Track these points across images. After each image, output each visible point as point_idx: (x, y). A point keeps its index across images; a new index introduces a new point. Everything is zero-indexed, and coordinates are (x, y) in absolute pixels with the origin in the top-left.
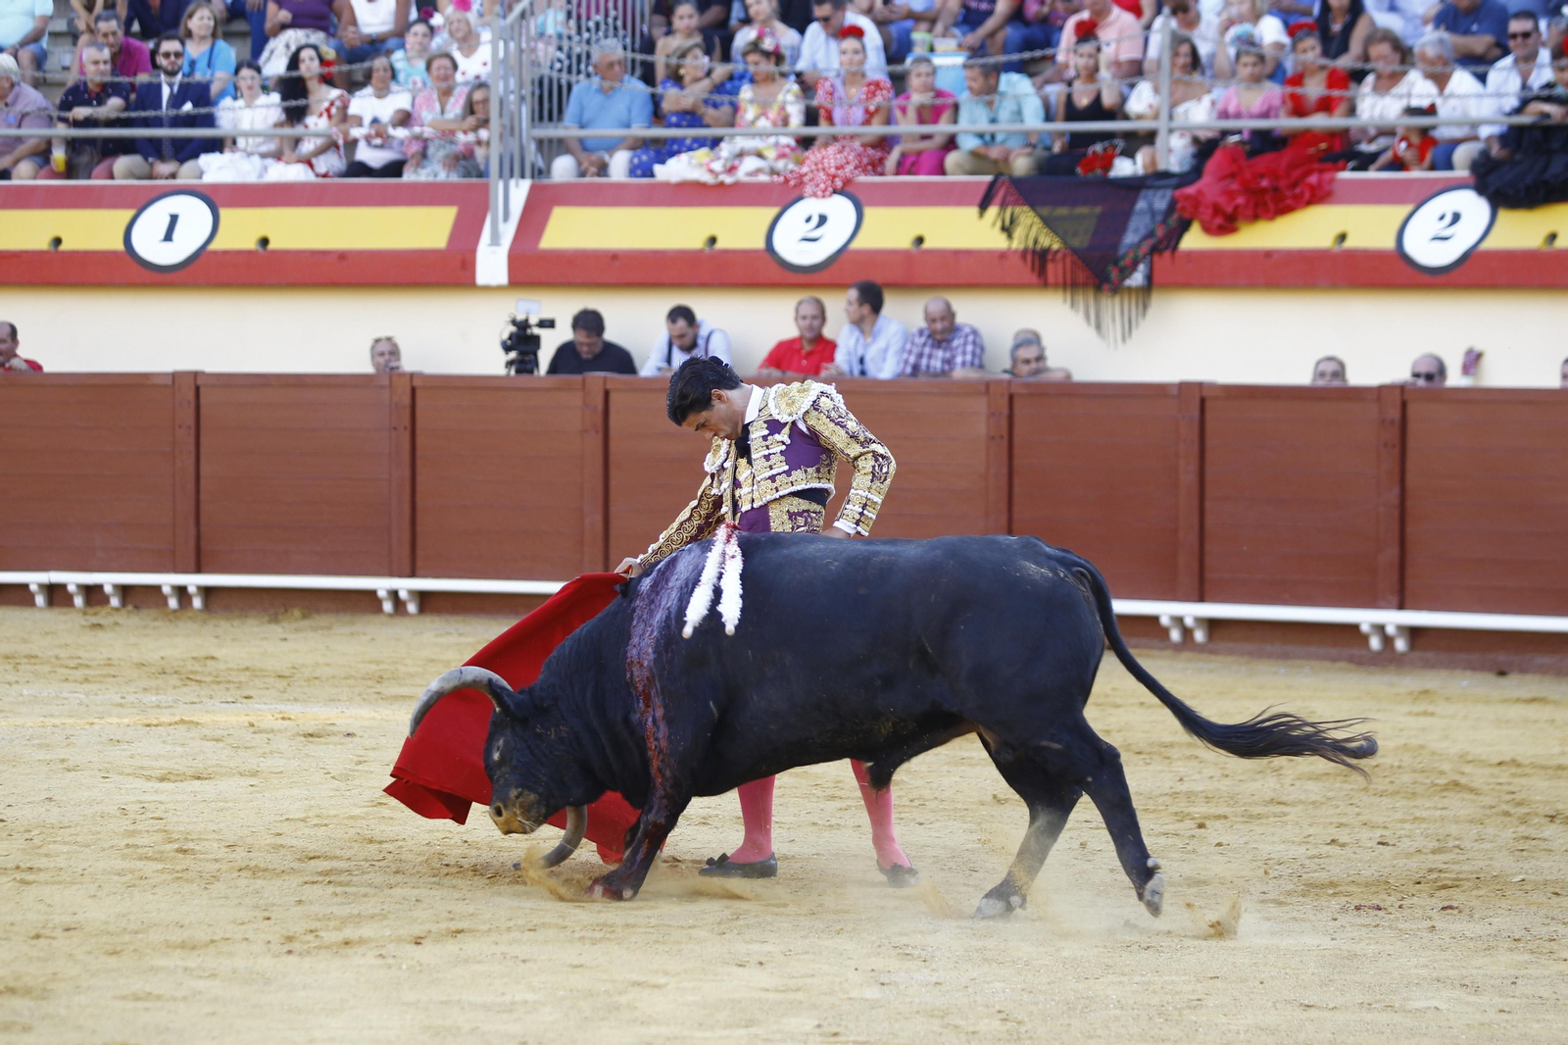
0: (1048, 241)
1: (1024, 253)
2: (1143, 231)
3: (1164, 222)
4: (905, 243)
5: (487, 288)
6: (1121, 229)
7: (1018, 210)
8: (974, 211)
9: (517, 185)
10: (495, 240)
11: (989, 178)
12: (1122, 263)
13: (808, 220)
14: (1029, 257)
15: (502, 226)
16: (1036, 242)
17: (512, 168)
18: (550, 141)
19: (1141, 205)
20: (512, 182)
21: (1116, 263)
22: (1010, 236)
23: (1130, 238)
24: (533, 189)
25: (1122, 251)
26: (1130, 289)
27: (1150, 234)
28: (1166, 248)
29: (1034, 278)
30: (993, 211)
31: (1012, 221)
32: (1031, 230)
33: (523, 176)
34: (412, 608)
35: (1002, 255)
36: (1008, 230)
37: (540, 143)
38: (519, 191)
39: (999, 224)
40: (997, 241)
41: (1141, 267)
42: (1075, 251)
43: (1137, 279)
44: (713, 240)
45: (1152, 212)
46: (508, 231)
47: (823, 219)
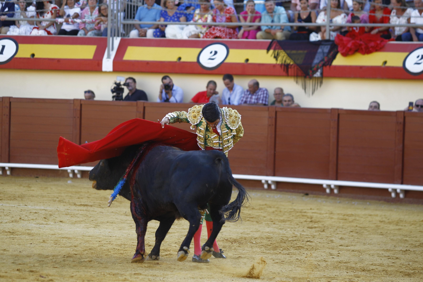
0: (289, 61)
1: (281, 65)
2: (320, 59)
3: (327, 56)
4: (242, 61)
5: (106, 72)
6: (313, 58)
7: (279, 51)
8: (265, 51)
9: (116, 39)
10: (109, 57)
11: (270, 40)
12: (313, 69)
14: (283, 67)
15: (111, 52)
16: (285, 61)
18: (127, 25)
19: (320, 50)
20: (115, 38)
21: (311, 69)
22: (277, 60)
23: (316, 61)
24: (121, 40)
25: (313, 65)
26: (315, 77)
27: (323, 60)
28: (328, 65)
29: (284, 73)
30: (271, 51)
31: (278, 55)
32: (283, 57)
33: (118, 36)
34: (79, 176)
35: (274, 66)
36: (276, 58)
37: (124, 25)
38: (117, 41)
39: (273, 55)
40: (273, 61)
41: (319, 71)
42: (298, 65)
43: (318, 74)
44: (180, 58)
45: (323, 53)
46: (113, 54)
47: (216, 53)
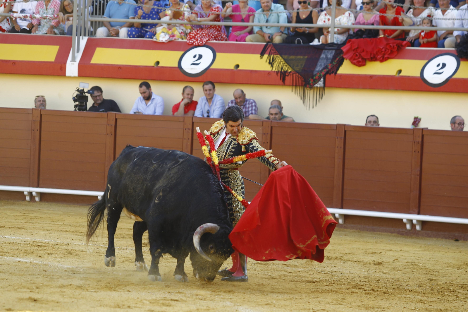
0: (287, 68)
1: (277, 73)
2: (323, 66)
3: (332, 62)
4: (231, 67)
5: (70, 77)
6: (315, 65)
7: (275, 56)
8: (258, 56)
9: (83, 39)
10: (74, 60)
11: (264, 44)
12: (315, 78)
13: (195, 57)
14: (279, 74)
15: (76, 54)
16: (282, 68)
17: (82, 32)
18: (96, 22)
19: (323, 56)
20: (81, 37)
21: (312, 77)
22: (272, 66)
23: (318, 69)
24: (88, 40)
25: (315, 73)
26: (317, 88)
27: (326, 67)
28: (332, 73)
29: (281, 82)
30: (266, 56)
31: (273, 60)
32: (280, 64)
33: (85, 36)
34: (37, 199)
35: (269, 73)
36: (271, 64)
37: (92, 23)
38: (83, 41)
39: (268, 61)
40: (268, 68)
41: (322, 80)
42: (297, 72)
43: (320, 84)
44: (158, 63)
45: (327, 59)
46: (79, 56)
47: (200, 57)
